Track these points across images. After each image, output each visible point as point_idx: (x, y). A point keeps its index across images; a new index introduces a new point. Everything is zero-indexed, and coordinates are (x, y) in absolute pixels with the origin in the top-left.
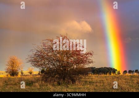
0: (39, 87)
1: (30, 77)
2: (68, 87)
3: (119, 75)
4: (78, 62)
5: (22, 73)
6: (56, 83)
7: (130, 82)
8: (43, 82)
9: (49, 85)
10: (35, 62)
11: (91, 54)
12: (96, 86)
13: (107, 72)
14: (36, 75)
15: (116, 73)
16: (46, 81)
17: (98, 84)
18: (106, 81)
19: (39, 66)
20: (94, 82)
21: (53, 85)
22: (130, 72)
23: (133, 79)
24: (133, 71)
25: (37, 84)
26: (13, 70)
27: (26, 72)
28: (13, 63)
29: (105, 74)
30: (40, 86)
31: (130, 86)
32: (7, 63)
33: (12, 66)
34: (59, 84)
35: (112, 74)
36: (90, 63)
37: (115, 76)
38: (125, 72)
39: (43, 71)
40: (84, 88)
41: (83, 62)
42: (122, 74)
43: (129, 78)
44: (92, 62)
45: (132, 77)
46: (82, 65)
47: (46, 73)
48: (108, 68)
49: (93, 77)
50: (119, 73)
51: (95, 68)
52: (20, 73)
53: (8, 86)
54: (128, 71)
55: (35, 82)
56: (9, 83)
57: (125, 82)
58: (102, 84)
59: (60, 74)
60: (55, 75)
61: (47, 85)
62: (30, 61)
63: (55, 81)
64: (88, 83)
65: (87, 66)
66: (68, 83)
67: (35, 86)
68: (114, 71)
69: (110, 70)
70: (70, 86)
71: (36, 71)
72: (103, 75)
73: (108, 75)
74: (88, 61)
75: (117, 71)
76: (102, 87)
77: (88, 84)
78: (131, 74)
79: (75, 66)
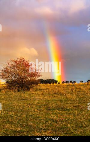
0: (5, 93)
2: (24, 93)
3: (59, 84)
4: (32, 76)
7: (66, 89)
8: (8, 90)
9: (12, 92)
10: (2, 76)
12: (44, 92)
13: (52, 82)
14: (3, 85)
15: (57, 83)
16: (10, 89)
17: (45, 91)
18: (50, 89)
19: (5, 78)
20: (42, 90)
21: (15, 92)
22: (67, 82)
23: (69, 87)
24: (69, 82)
25: (3, 91)
29: (49, 84)
30: (6, 92)
31: (67, 92)
34: (19, 91)
35: (55, 84)
36: (40, 76)
37: (57, 85)
38: (63, 82)
39: (7, 82)
40: (36, 94)
42: (61, 83)
43: (66, 86)
44: (41, 76)
45: (68, 85)
46: (35, 78)
47: (10, 84)
49: (42, 86)
50: (59, 83)
51: (43, 80)
54: (65, 82)
57: (64, 89)
58: (47, 91)
59: (19, 84)
60: (16, 84)
61: (10, 92)
63: (16, 89)
64: (38, 90)
65: (37, 78)
66: (25, 90)
68: (56, 81)
69: (54, 81)
70: (26, 92)
72: (49, 85)
73: (52, 84)
74: (38, 75)
75: (58, 81)
76: (48, 93)
77: (38, 91)
78: (67, 84)
79: (30, 79)
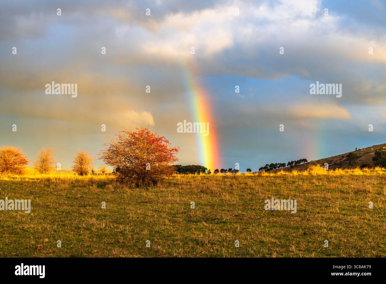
0: (113, 190)
1: (103, 177)
2: (148, 190)
3: (209, 175)
4: (161, 159)
5: (93, 172)
6: (134, 184)
7: (222, 185)
8: (119, 184)
9: (125, 187)
10: (109, 159)
11: (176, 150)
12: (182, 188)
13: (196, 171)
14: (110, 174)
15: (206, 172)
16: (122, 182)
17: (183, 186)
18: (193, 183)
19: (113, 164)
20: (178, 184)
21: (130, 188)
22: (222, 171)
23: (226, 180)
24: (226, 170)
25: (110, 186)
26: (81, 168)
27: (97, 170)
28: (82, 160)
29: (192, 173)
30: (115, 188)
31: (222, 189)
32: (74, 160)
33: (81, 164)
34: (137, 186)
35: (201, 174)
36: (175, 160)
37: (204, 177)
38: (216, 171)
39: (118, 169)
40: (167, 191)
41: (166, 159)
42: (212, 173)
43: (221, 179)
44: (177, 160)
45: (224, 177)
46: (166, 163)
47: (121, 172)
48: (196, 166)
49: (179, 178)
50: (209, 173)
51: (181, 166)
52: (90, 172)
53: (76, 189)
54: (219, 170)
55: (108, 184)
56: (76, 184)
57: (217, 184)
58: (189, 186)
59: (138, 174)
60: (133, 175)
61: (123, 188)
62: (102, 157)
63: (132, 183)
64: (172, 185)
65: (170, 164)
66: (149, 185)
67: (108, 189)
68: (203, 169)
69: (199, 169)
70: (150, 189)
71: (110, 169)
72: (190, 175)
73: (196, 175)
74: (172, 158)
75: (207, 169)
76: (189, 191)
77: (172, 187)
78: (224, 174)
79: (157, 165)
